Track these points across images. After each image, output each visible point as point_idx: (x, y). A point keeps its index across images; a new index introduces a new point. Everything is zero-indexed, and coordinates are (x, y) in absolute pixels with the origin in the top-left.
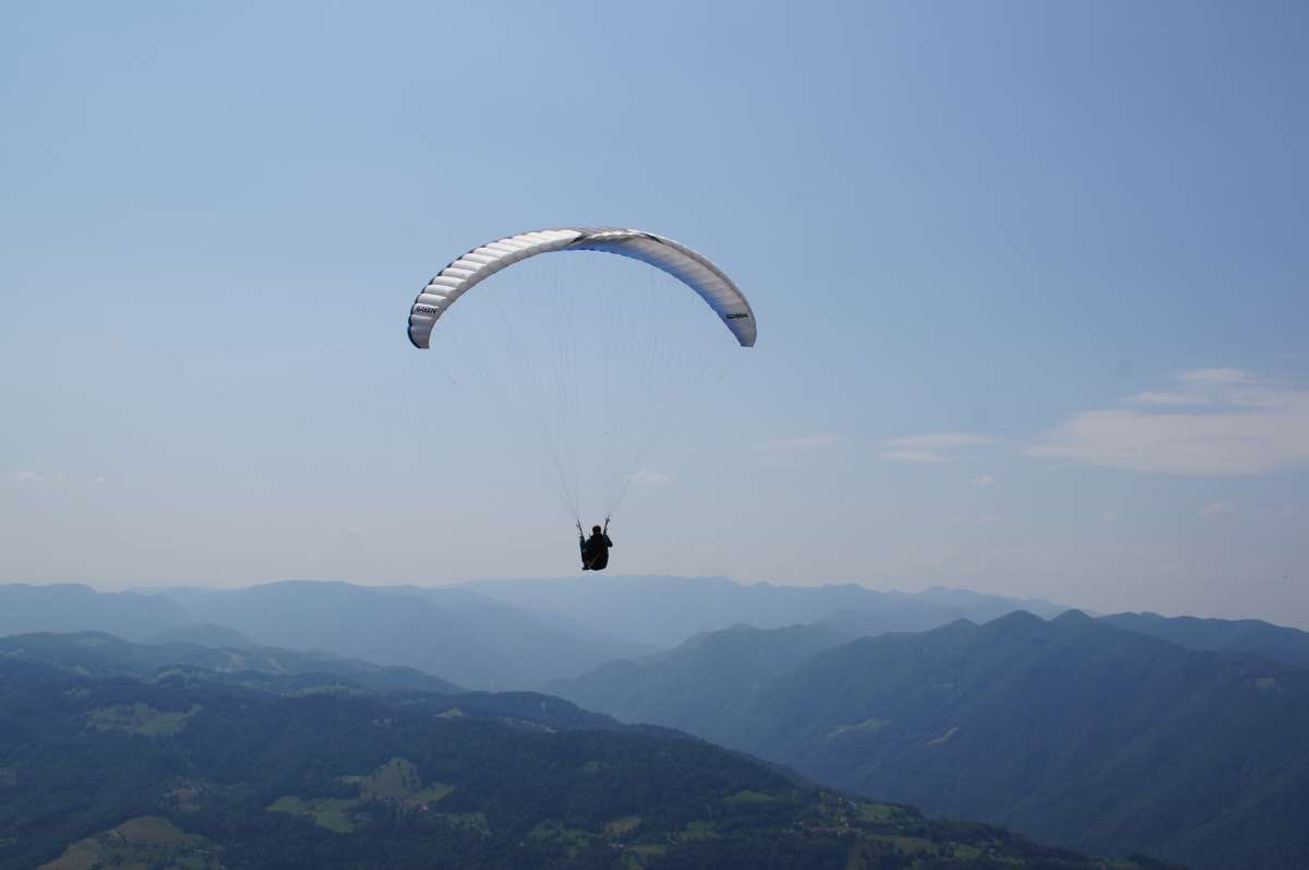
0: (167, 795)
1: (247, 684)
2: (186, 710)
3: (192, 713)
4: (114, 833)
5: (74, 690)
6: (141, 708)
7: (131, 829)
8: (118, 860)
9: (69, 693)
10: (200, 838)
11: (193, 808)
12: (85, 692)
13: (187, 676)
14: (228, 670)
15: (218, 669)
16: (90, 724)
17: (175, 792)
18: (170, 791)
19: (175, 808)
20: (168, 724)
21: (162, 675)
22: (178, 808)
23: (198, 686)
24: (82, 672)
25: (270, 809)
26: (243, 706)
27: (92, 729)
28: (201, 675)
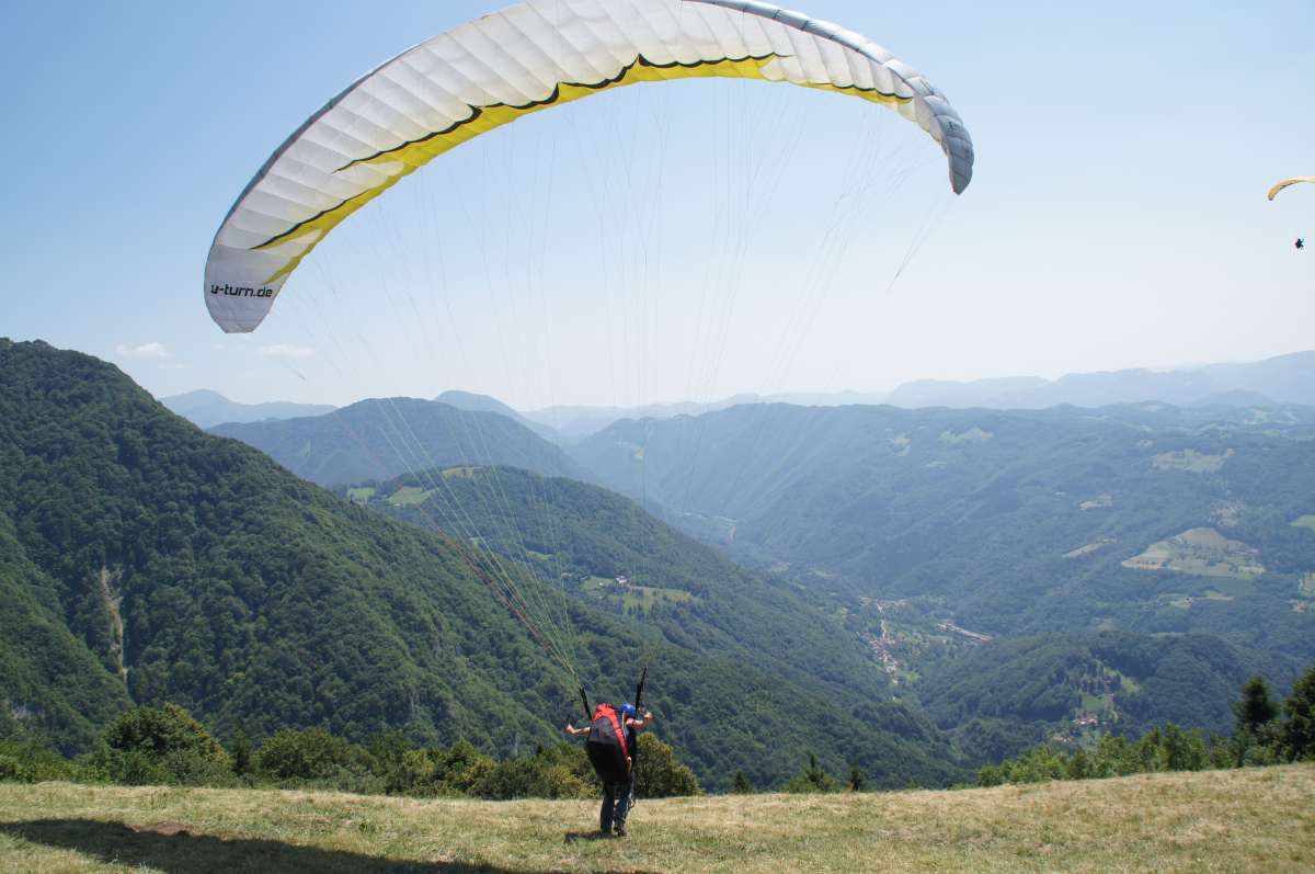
0: (1213, 513)
1: (1268, 432)
2: (1222, 453)
3: (1226, 456)
4: (1178, 538)
5: (1143, 441)
6: (1189, 453)
7: (1189, 535)
8: (1183, 557)
9: (1139, 444)
10: (1240, 544)
11: (1234, 523)
12: (1150, 443)
13: (1221, 428)
14: (1254, 423)
15: (1246, 423)
16: (1155, 465)
17: (1219, 512)
18: (1215, 511)
19: (1220, 522)
20: (1210, 463)
21: (1203, 429)
22: (1222, 523)
23: (1229, 436)
24: (1148, 429)
25: (1293, 524)
26: (1266, 449)
27: (1157, 468)
28: (1232, 427)
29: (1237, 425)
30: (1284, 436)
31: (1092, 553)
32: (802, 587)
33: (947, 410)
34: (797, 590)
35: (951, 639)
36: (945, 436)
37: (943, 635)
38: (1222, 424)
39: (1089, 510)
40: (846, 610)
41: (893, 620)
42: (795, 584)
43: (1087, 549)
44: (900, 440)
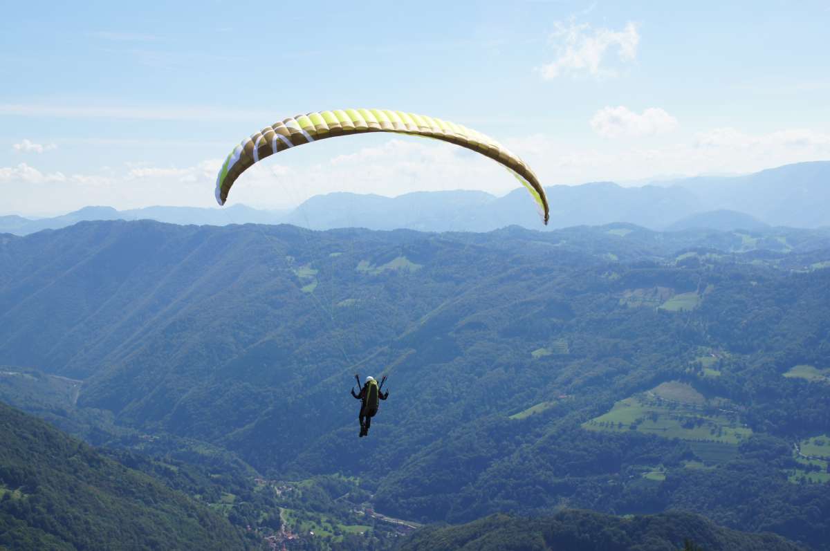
0: (692, 362)
1: (757, 263)
2: (703, 288)
3: (707, 292)
4: (650, 394)
5: (607, 273)
6: (662, 289)
7: (666, 390)
8: (654, 417)
9: (603, 277)
10: (724, 400)
11: (715, 374)
12: (615, 276)
13: (701, 258)
14: (741, 251)
15: (732, 251)
16: (622, 302)
17: (698, 359)
18: (694, 359)
19: (699, 374)
20: (687, 302)
21: (680, 258)
22: (702, 374)
23: (711, 267)
24: (614, 258)
25: (786, 375)
26: (754, 283)
27: (625, 306)
28: (715, 256)
29: (720, 253)
30: (775, 267)
31: (546, 414)
32: (174, 468)
33: (366, 231)
34: (167, 473)
35: (371, 529)
36: (363, 266)
37: (360, 524)
38: (702, 252)
39: (543, 358)
40: (232, 497)
41: (295, 507)
42: (163, 465)
43: (539, 408)
44: (304, 272)
